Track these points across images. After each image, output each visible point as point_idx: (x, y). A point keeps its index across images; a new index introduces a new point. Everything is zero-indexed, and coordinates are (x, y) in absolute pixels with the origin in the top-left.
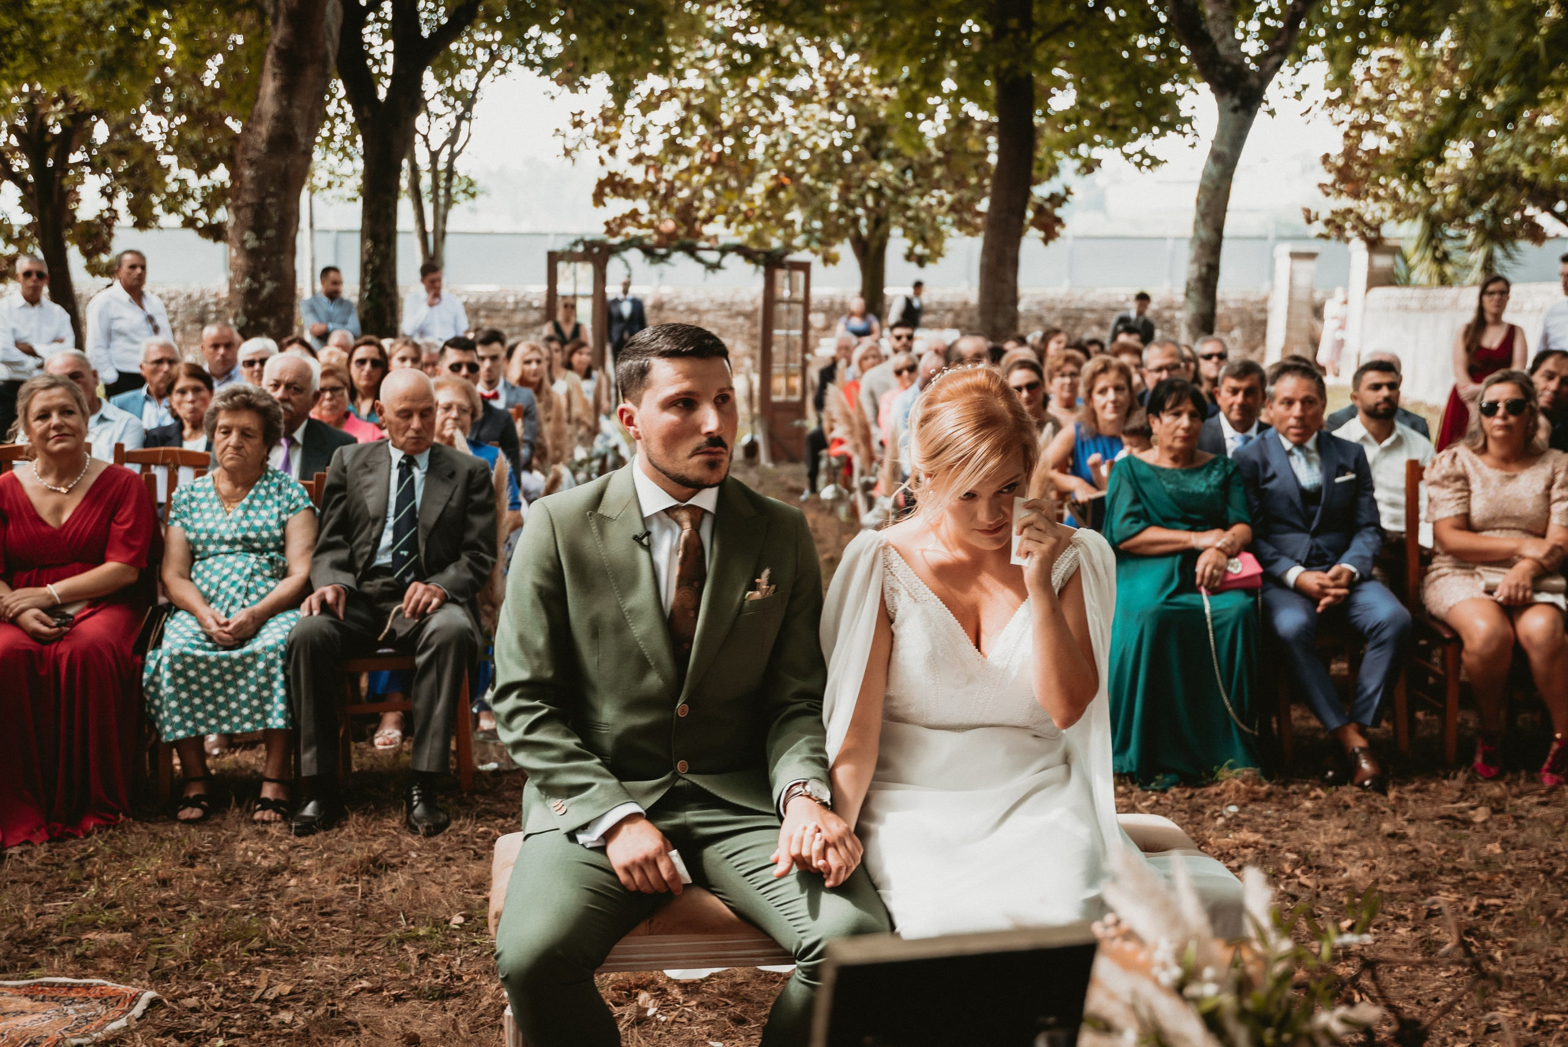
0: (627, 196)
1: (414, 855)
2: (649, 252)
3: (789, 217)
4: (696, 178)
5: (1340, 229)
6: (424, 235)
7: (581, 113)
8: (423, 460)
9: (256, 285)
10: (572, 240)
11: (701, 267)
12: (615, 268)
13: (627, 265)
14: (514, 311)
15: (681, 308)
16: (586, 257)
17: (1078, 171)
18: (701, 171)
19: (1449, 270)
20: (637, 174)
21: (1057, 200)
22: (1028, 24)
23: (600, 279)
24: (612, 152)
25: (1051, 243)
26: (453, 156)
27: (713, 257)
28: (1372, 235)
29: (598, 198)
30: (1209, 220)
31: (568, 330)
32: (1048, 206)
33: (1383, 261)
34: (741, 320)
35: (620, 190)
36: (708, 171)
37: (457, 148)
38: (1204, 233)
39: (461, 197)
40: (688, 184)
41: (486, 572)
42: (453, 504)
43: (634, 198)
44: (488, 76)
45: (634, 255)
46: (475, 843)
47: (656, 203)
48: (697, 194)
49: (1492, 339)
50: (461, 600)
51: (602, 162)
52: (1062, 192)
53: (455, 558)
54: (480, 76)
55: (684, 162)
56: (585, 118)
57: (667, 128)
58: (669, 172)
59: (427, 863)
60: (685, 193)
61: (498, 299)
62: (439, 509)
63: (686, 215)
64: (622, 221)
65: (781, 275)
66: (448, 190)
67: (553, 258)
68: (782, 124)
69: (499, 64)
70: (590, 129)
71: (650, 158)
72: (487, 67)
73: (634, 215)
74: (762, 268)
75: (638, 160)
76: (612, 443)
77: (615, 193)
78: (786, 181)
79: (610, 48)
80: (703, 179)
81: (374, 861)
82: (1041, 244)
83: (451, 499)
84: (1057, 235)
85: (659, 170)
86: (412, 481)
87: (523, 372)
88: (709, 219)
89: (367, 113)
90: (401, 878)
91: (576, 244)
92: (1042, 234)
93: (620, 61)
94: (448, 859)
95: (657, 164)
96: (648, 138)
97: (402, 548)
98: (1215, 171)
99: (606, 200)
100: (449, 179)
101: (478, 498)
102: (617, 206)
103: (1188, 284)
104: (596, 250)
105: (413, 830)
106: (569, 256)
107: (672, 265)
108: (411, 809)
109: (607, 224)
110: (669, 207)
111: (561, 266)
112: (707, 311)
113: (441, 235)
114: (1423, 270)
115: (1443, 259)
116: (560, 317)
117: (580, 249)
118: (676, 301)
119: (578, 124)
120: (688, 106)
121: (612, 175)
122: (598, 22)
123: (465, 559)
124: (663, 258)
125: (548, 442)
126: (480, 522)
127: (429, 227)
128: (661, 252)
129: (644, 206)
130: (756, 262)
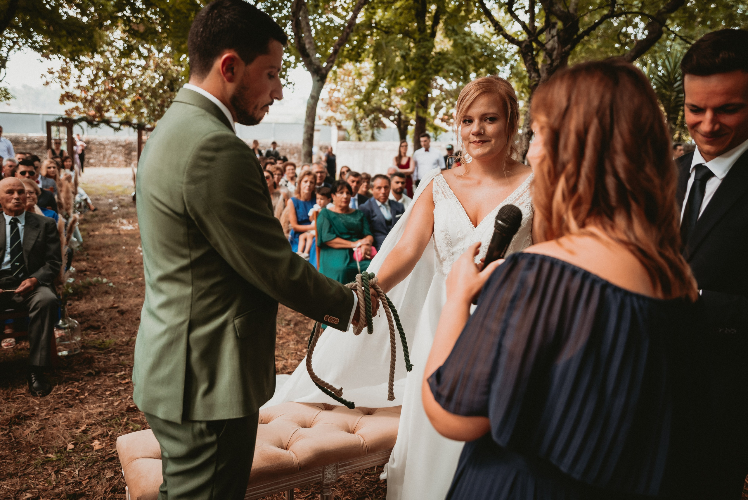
0: (74, 101)
1: (37, 408)
2: (89, 124)
3: (142, 111)
4: (102, 96)
5: (330, 122)
7: (52, 68)
8: (22, 219)
10: (57, 117)
11: (112, 129)
12: (76, 129)
13: (82, 128)
14: (27, 143)
15: (97, 143)
16: (63, 124)
18: (104, 93)
19: (362, 136)
20: (78, 93)
23: (70, 132)
24: (67, 84)
27: (117, 126)
28: (339, 124)
29: (62, 101)
30: (310, 118)
31: (58, 153)
33: (342, 133)
34: (121, 148)
35: (71, 98)
36: (108, 93)
38: (309, 123)
40: (99, 97)
41: (58, 269)
42: (39, 240)
43: (76, 102)
44: (12, 52)
45: (84, 124)
46: (67, 397)
47: (87, 104)
48: (103, 101)
49: (404, 161)
50: (48, 284)
51: (62, 88)
53: (42, 265)
54: (9, 50)
55: (97, 89)
56: (54, 70)
57: (89, 76)
58: (91, 93)
59: (45, 413)
60: (98, 101)
61: (20, 139)
62: (33, 242)
63: (99, 109)
64: (72, 111)
65: (144, 132)
67: (49, 125)
69: (17, 46)
70: (56, 75)
71: (82, 87)
72: (11, 48)
73: (77, 108)
74: (137, 130)
75: (79, 87)
76: (84, 198)
77: (68, 99)
78: (140, 98)
79: (69, 43)
80: (106, 96)
81: (18, 416)
83: (38, 237)
85: (87, 92)
86: (18, 230)
87: (48, 172)
88: (107, 111)
90: (35, 425)
91: (59, 119)
93: (74, 48)
94: (55, 409)
95: (86, 89)
96: (81, 79)
97: (16, 261)
98: (312, 101)
99: (65, 102)
101: (53, 235)
102: (69, 105)
103: (304, 141)
104: (68, 122)
105: (34, 395)
106: (56, 123)
107: (100, 128)
108: (31, 384)
109: (66, 111)
110: (93, 105)
111: (54, 129)
112: (107, 145)
114: (354, 136)
115: (359, 133)
116: (54, 146)
117: (61, 121)
118: (95, 141)
119: (52, 73)
120: (98, 69)
121: (67, 93)
122: (64, 33)
123: (48, 264)
124: (97, 125)
125: (63, 200)
126: (53, 247)
128: (95, 123)
129: (80, 105)
130: (134, 128)
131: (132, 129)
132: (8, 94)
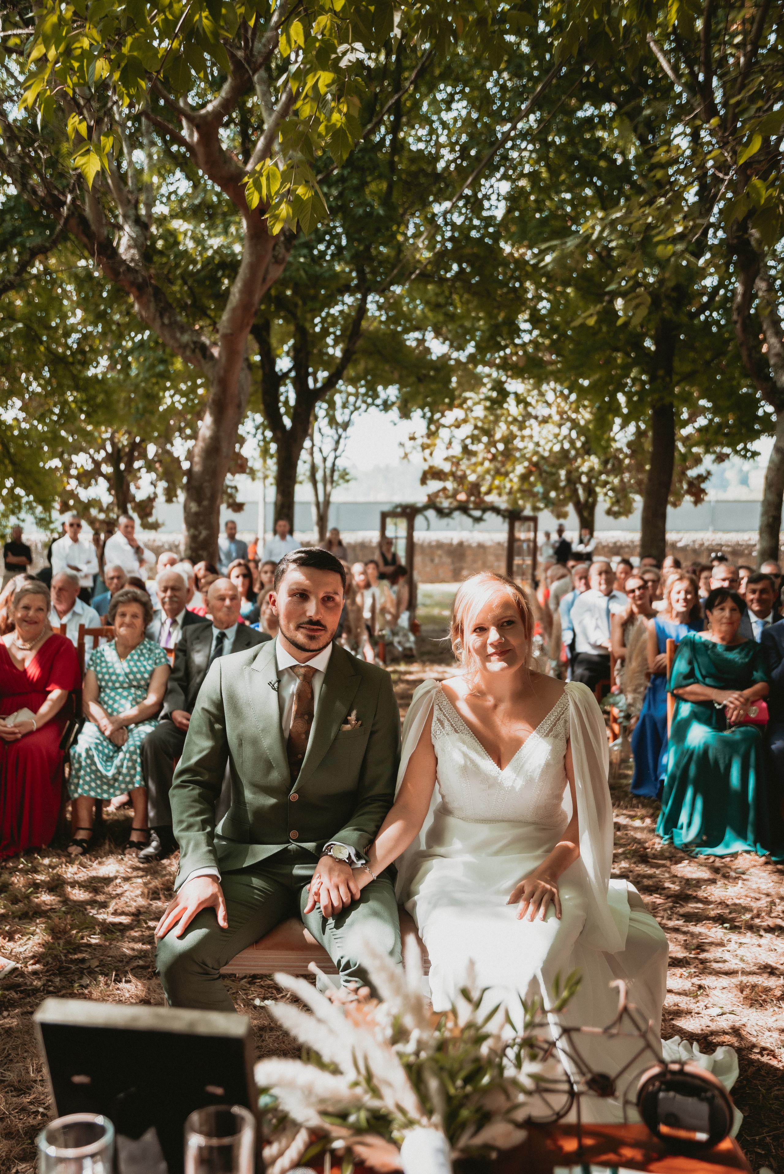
0: (440, 479)
2: (441, 513)
4: (480, 469)
6: (318, 504)
8: (231, 634)
9: (196, 533)
10: (395, 505)
12: (419, 520)
13: (427, 519)
16: (403, 515)
17: (714, 461)
18: (482, 464)
20: (447, 467)
21: (702, 478)
22: (670, 371)
23: (411, 527)
24: (431, 454)
25: (699, 506)
26: (336, 458)
27: (477, 513)
29: (424, 481)
31: (389, 557)
32: (695, 482)
35: (436, 476)
36: (487, 464)
37: (338, 452)
39: (341, 481)
40: (474, 471)
43: (445, 481)
45: (431, 514)
47: (456, 483)
51: (425, 460)
52: (704, 474)
54: (352, 413)
55: (474, 460)
56: (416, 436)
57: (463, 441)
58: (465, 465)
60: (473, 477)
63: (474, 490)
64: (436, 494)
65: (517, 524)
66: (332, 476)
68: (531, 437)
70: (419, 441)
71: (454, 457)
73: (444, 489)
74: (507, 520)
75: (446, 459)
77: (433, 477)
78: (534, 469)
80: (484, 469)
82: (692, 505)
84: (703, 500)
85: (457, 464)
88: (489, 492)
89: (279, 435)
91: (397, 506)
92: (692, 499)
95: (457, 461)
96: (453, 446)
98: (776, 457)
99: (429, 482)
100: (333, 471)
102: (434, 485)
103: (761, 530)
104: (408, 511)
106: (394, 514)
107: (455, 520)
109: (429, 495)
110: (464, 486)
111: (389, 521)
113: (327, 503)
117: (399, 510)
119: (413, 438)
120: (476, 427)
121: (431, 468)
124: (448, 516)
127: (321, 498)
128: (447, 511)
129: (450, 485)
130: (504, 517)
131: (500, 519)
132: (347, 474)
